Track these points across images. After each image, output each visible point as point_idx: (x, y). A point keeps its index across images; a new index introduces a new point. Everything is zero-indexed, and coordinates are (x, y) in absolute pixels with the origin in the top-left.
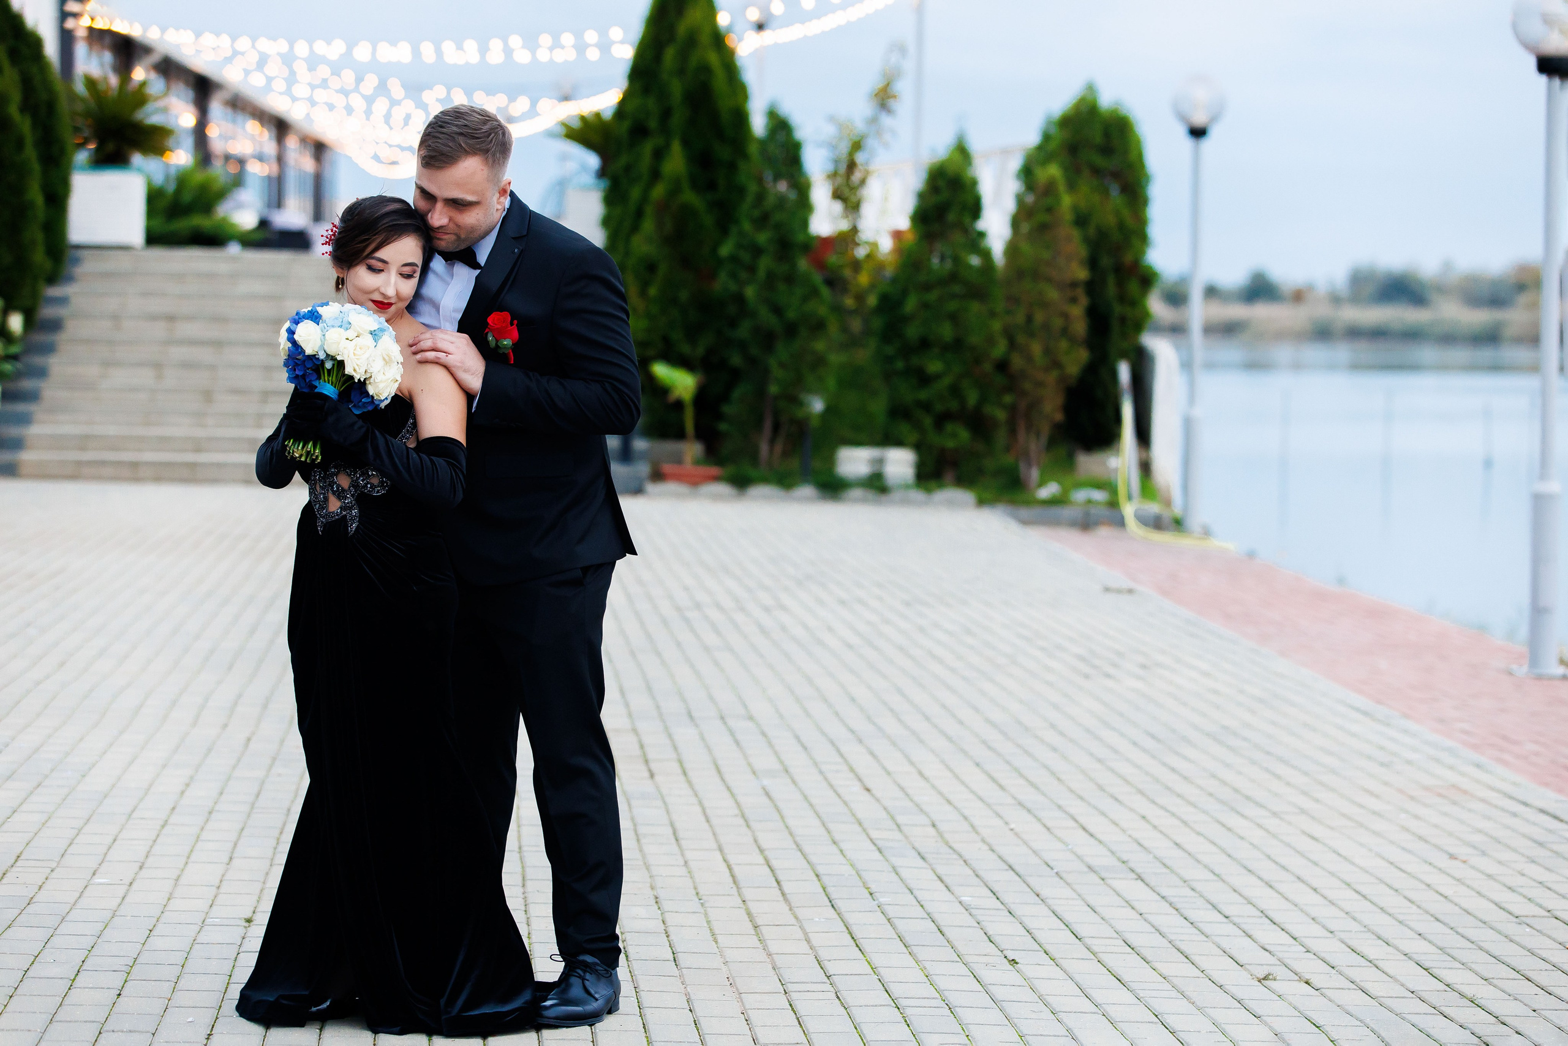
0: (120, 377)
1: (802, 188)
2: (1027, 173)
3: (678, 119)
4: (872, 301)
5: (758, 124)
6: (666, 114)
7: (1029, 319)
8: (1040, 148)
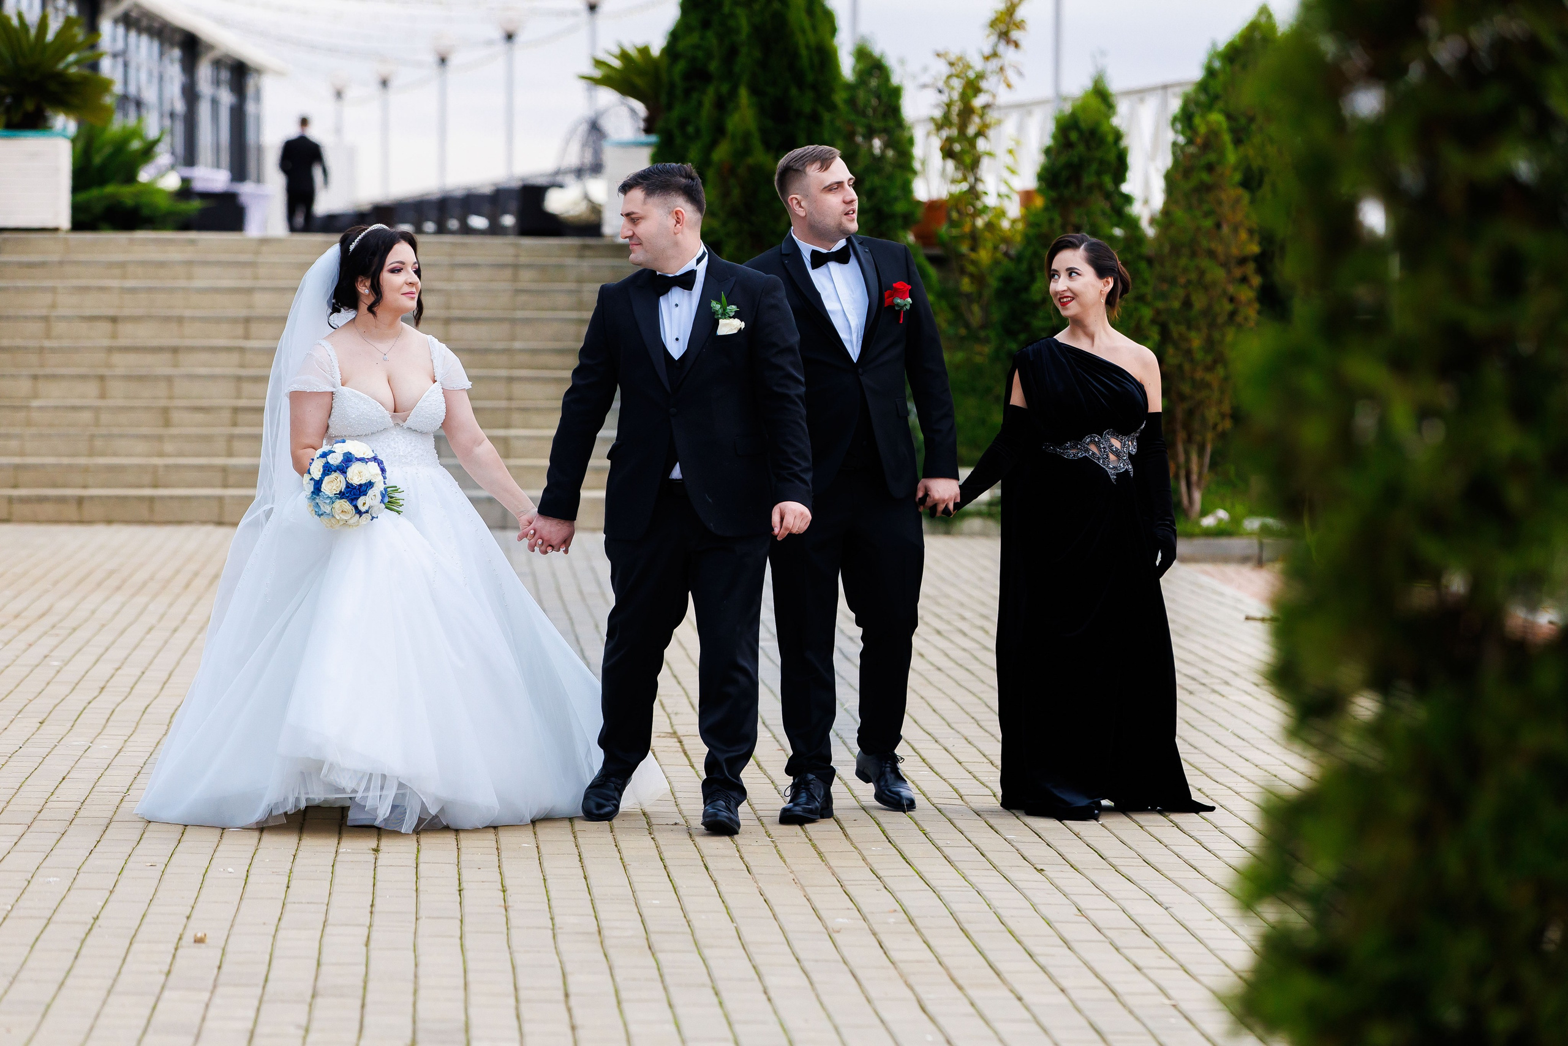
0: (54, 394)
1: (901, 146)
2: (1186, 119)
3: (746, 59)
4: (993, 283)
5: (847, 66)
6: (732, 52)
7: (1187, 304)
8: (1203, 86)
